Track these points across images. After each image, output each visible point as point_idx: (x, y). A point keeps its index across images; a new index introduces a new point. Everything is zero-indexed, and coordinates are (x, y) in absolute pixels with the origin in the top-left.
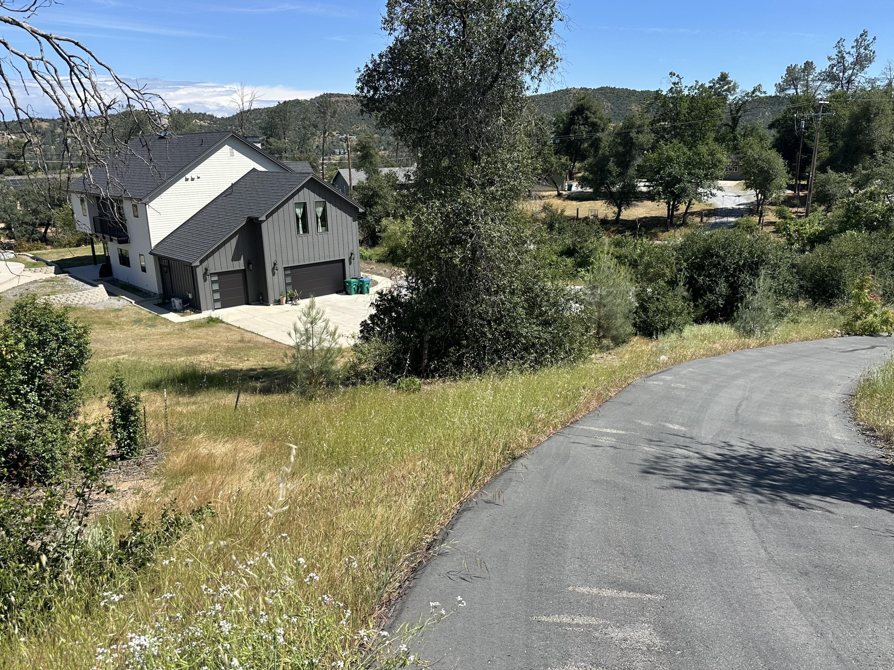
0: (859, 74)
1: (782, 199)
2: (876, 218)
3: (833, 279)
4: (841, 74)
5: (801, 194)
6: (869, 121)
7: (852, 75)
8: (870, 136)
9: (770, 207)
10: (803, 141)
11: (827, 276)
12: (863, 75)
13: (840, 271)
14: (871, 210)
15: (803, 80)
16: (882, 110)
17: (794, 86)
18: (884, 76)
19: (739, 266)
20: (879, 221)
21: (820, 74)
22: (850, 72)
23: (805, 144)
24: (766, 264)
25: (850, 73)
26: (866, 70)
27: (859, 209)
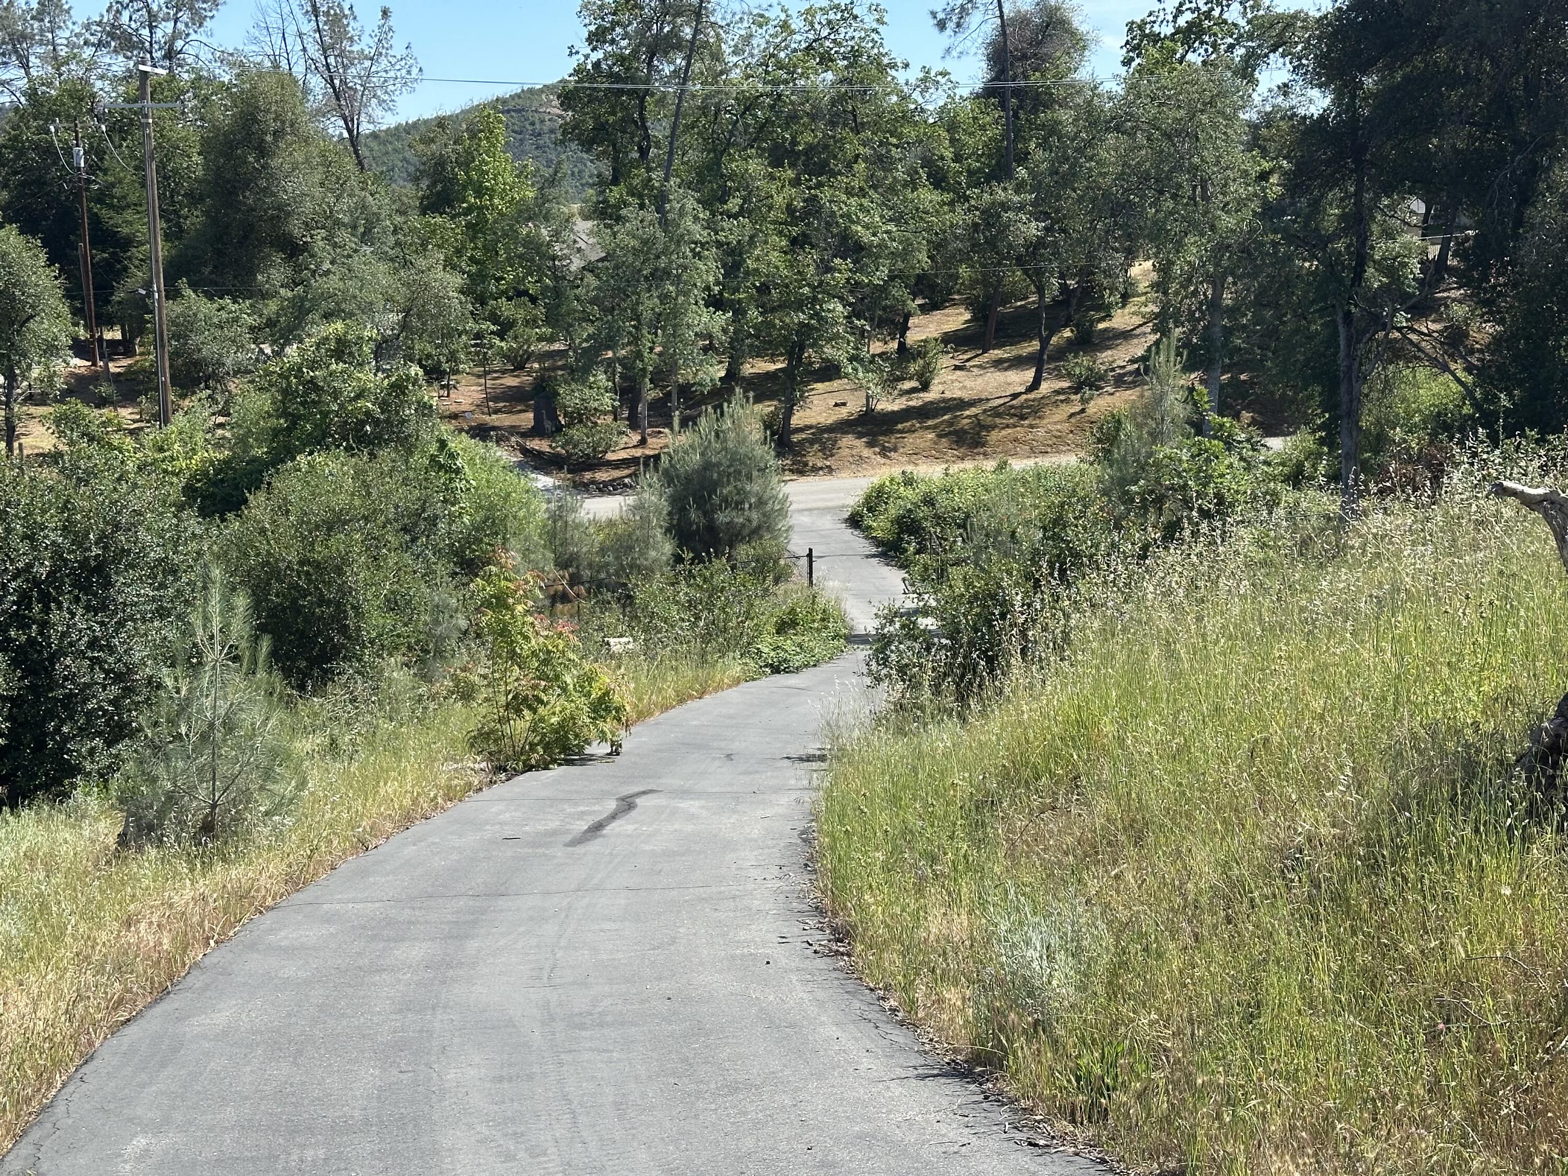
0: (193, 36)
1: (60, 383)
2: (368, 413)
3: (322, 601)
4: (145, 32)
5: (113, 368)
6: (263, 151)
7: (175, 36)
8: (274, 195)
9: (33, 410)
10: (90, 210)
11: (305, 594)
12: (204, 39)
13: (339, 571)
14: (349, 390)
15: (41, 43)
16: (292, 126)
17: (19, 57)
18: (254, 48)
19: (36, 582)
20: (376, 422)
21: (87, 27)
22: (168, 27)
23: (96, 220)
24: (132, 566)
25: (169, 30)
26: (208, 23)
27: (317, 389)
